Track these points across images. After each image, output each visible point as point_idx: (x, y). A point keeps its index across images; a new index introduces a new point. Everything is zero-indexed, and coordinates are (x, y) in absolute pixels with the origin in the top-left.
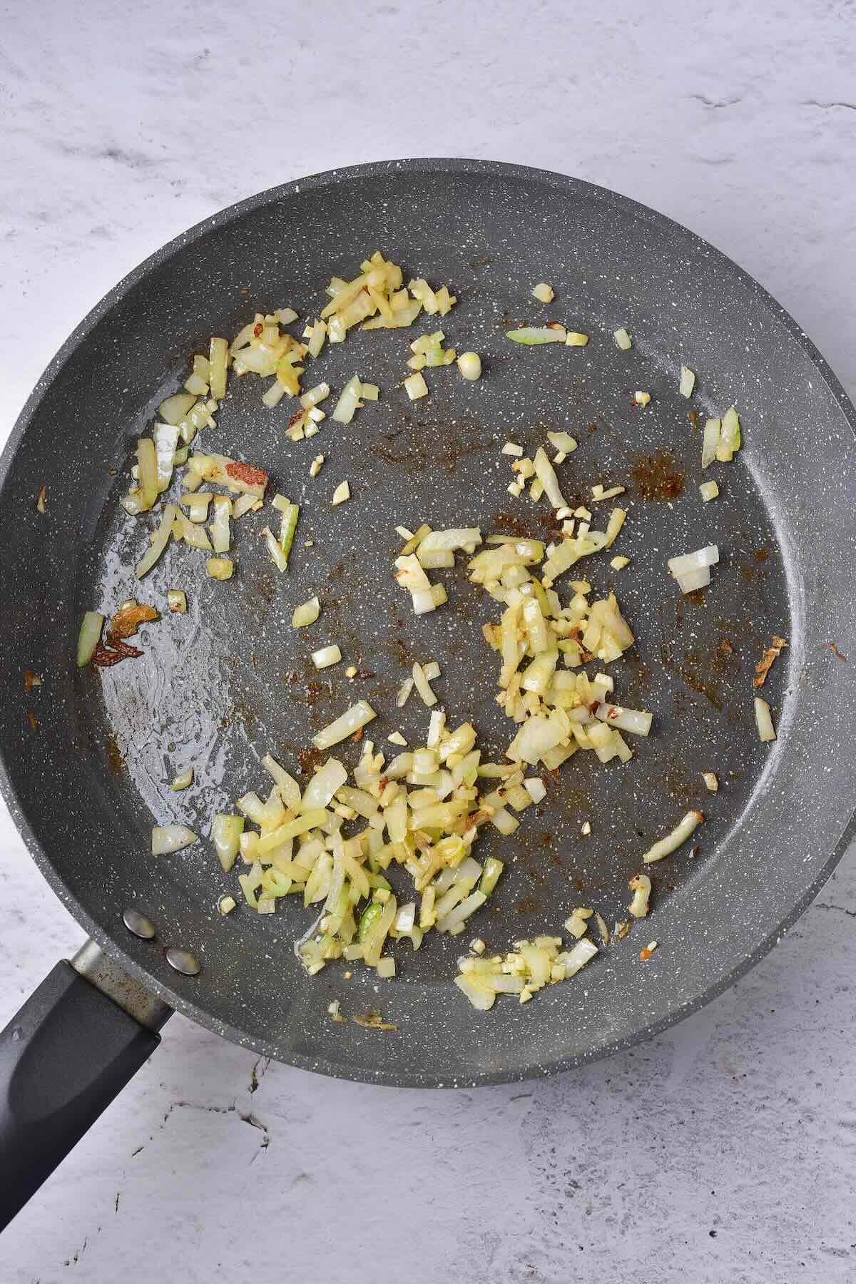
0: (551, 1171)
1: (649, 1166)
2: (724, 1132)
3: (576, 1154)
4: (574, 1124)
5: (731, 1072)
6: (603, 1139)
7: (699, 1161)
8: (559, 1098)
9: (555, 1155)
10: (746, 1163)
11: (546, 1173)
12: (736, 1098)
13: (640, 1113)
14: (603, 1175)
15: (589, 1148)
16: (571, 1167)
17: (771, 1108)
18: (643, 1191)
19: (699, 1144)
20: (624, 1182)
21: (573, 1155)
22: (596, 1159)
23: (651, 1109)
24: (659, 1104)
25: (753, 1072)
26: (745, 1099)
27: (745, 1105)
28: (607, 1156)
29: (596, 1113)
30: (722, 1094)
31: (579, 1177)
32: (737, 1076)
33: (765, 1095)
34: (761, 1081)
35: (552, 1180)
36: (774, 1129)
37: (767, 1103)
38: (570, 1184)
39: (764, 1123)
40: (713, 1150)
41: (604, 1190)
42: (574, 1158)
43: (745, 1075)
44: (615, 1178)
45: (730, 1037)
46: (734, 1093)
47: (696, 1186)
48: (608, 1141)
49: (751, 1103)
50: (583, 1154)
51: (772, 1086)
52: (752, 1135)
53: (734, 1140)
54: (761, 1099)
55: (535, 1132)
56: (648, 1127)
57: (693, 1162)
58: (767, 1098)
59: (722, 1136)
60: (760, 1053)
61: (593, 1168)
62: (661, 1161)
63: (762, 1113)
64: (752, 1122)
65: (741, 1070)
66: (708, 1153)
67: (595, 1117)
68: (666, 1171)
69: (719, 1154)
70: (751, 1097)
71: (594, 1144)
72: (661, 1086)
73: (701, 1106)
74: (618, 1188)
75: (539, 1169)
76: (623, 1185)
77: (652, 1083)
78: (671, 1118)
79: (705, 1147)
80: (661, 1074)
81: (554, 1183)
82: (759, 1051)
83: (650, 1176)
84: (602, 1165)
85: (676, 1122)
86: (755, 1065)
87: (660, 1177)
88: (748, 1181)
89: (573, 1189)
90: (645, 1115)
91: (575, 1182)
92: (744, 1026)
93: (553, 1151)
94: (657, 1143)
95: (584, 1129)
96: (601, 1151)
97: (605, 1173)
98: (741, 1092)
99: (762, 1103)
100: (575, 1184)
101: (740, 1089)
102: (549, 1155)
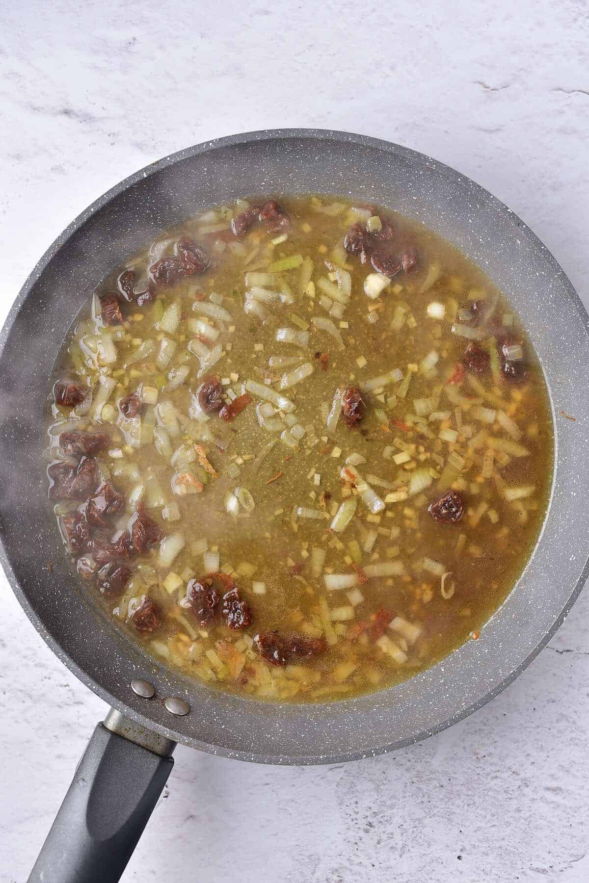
0: (354, 816)
1: (419, 814)
2: (470, 793)
3: (372, 805)
4: (371, 786)
5: (476, 754)
6: (390, 796)
7: (453, 811)
8: (362, 769)
9: (358, 805)
10: (483, 813)
11: (352, 817)
12: (478, 770)
13: (415, 780)
14: (389, 819)
15: (380, 802)
16: (368, 814)
17: (501, 778)
18: (415, 829)
19: (453, 800)
20: (402, 824)
21: (370, 806)
22: (384, 809)
23: (422, 777)
24: (428, 774)
25: (490, 754)
26: (483, 772)
27: (484, 775)
28: (392, 807)
29: (386, 779)
30: (469, 768)
31: (372, 820)
32: (479, 756)
33: (497, 770)
34: (495, 760)
35: (355, 822)
36: (503, 791)
37: (498, 774)
38: (367, 825)
39: (496, 787)
40: (461, 804)
41: (389, 828)
42: (370, 808)
43: (485, 756)
44: (397, 820)
45: (476, 731)
46: (477, 768)
47: (450, 827)
48: (393, 797)
49: (488, 774)
50: (376, 805)
51: (502, 763)
52: (487, 795)
53: (476, 798)
54: (495, 772)
55: (345, 790)
56: (420, 789)
57: (448, 811)
58: (499, 771)
59: (468, 795)
60: (495, 742)
61: (383, 815)
62: (427, 810)
63: (495, 781)
64: (488, 786)
65: (482, 753)
66: (458, 806)
67: (385, 782)
68: (430, 817)
69: (466, 807)
70: (488, 770)
71: (384, 798)
72: (430, 763)
73: (455, 776)
74: (399, 827)
75: (347, 814)
76: (402, 825)
77: (423, 760)
78: (435, 783)
79: (458, 802)
80: (430, 755)
81: (356, 824)
82: (494, 741)
83: (419, 820)
84: (388, 813)
85: (438, 785)
86: (492, 750)
87: (427, 821)
88: (483, 825)
89: (369, 827)
90: (418, 781)
91: (370, 823)
92: (485, 725)
93: (356, 803)
94: (425, 799)
95: (377, 789)
96: (388, 803)
97: (391, 818)
98: (481, 767)
99: (495, 774)
100: (370, 825)
101: (481, 765)
102: (354, 805)
